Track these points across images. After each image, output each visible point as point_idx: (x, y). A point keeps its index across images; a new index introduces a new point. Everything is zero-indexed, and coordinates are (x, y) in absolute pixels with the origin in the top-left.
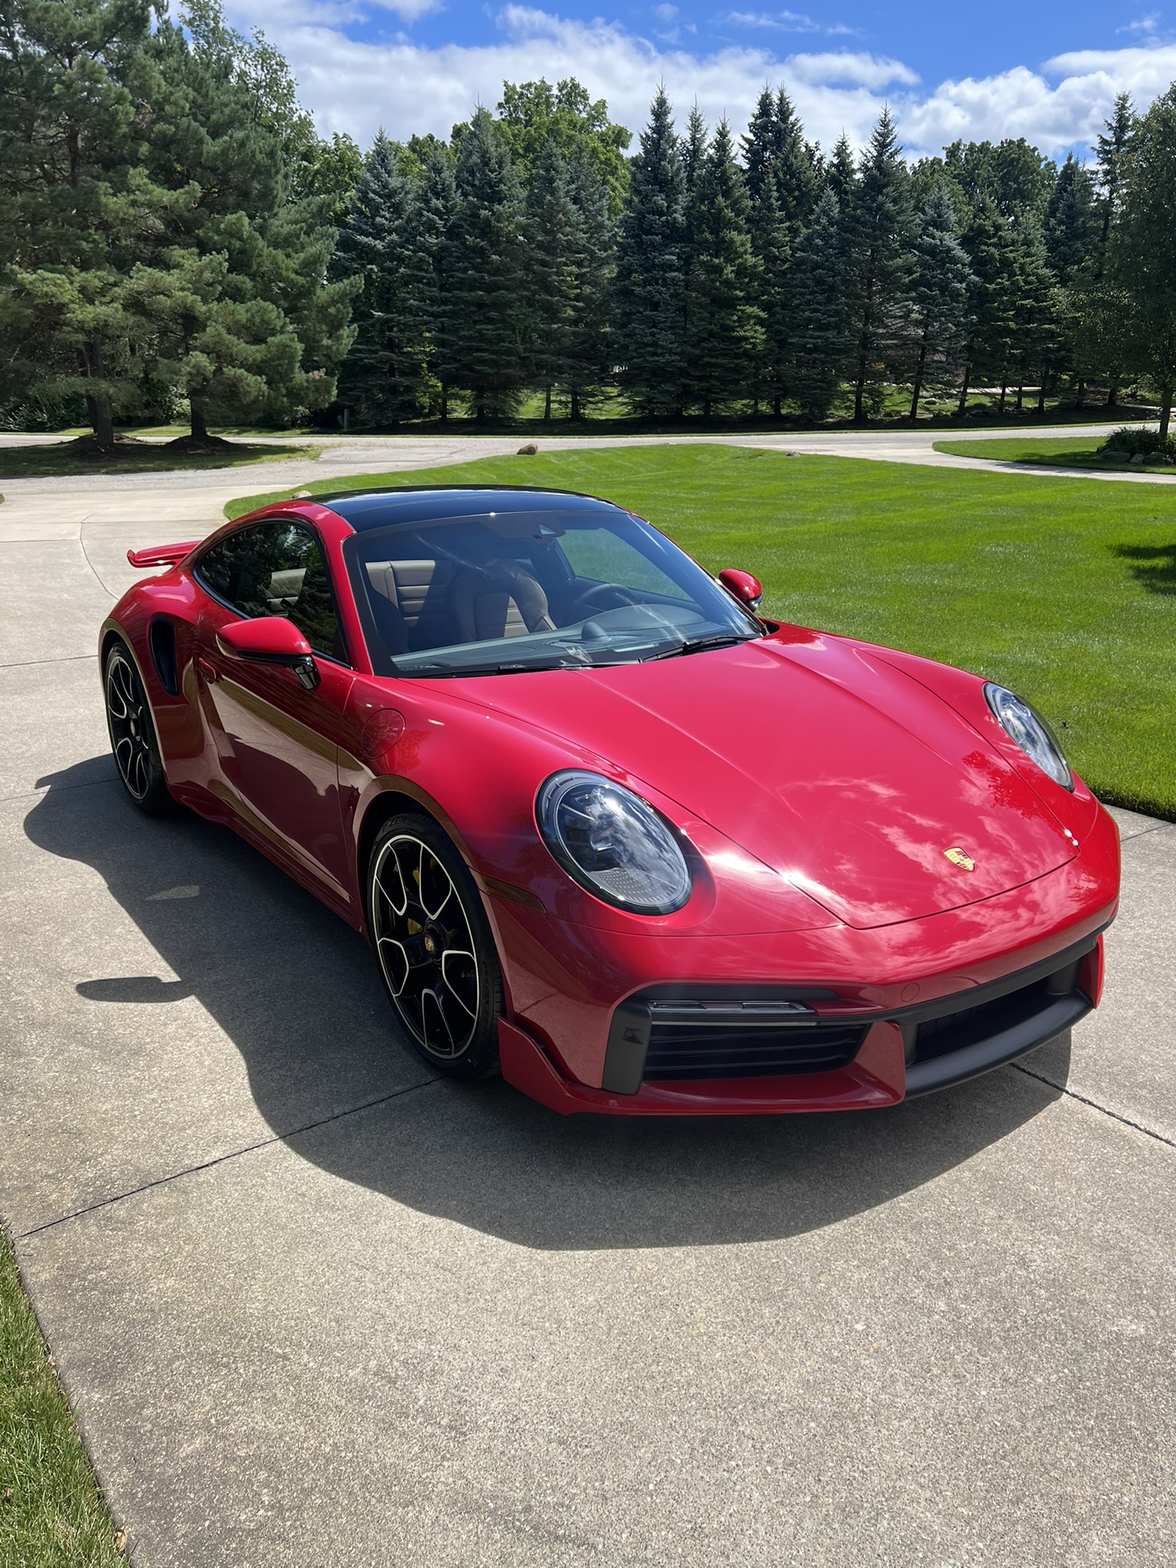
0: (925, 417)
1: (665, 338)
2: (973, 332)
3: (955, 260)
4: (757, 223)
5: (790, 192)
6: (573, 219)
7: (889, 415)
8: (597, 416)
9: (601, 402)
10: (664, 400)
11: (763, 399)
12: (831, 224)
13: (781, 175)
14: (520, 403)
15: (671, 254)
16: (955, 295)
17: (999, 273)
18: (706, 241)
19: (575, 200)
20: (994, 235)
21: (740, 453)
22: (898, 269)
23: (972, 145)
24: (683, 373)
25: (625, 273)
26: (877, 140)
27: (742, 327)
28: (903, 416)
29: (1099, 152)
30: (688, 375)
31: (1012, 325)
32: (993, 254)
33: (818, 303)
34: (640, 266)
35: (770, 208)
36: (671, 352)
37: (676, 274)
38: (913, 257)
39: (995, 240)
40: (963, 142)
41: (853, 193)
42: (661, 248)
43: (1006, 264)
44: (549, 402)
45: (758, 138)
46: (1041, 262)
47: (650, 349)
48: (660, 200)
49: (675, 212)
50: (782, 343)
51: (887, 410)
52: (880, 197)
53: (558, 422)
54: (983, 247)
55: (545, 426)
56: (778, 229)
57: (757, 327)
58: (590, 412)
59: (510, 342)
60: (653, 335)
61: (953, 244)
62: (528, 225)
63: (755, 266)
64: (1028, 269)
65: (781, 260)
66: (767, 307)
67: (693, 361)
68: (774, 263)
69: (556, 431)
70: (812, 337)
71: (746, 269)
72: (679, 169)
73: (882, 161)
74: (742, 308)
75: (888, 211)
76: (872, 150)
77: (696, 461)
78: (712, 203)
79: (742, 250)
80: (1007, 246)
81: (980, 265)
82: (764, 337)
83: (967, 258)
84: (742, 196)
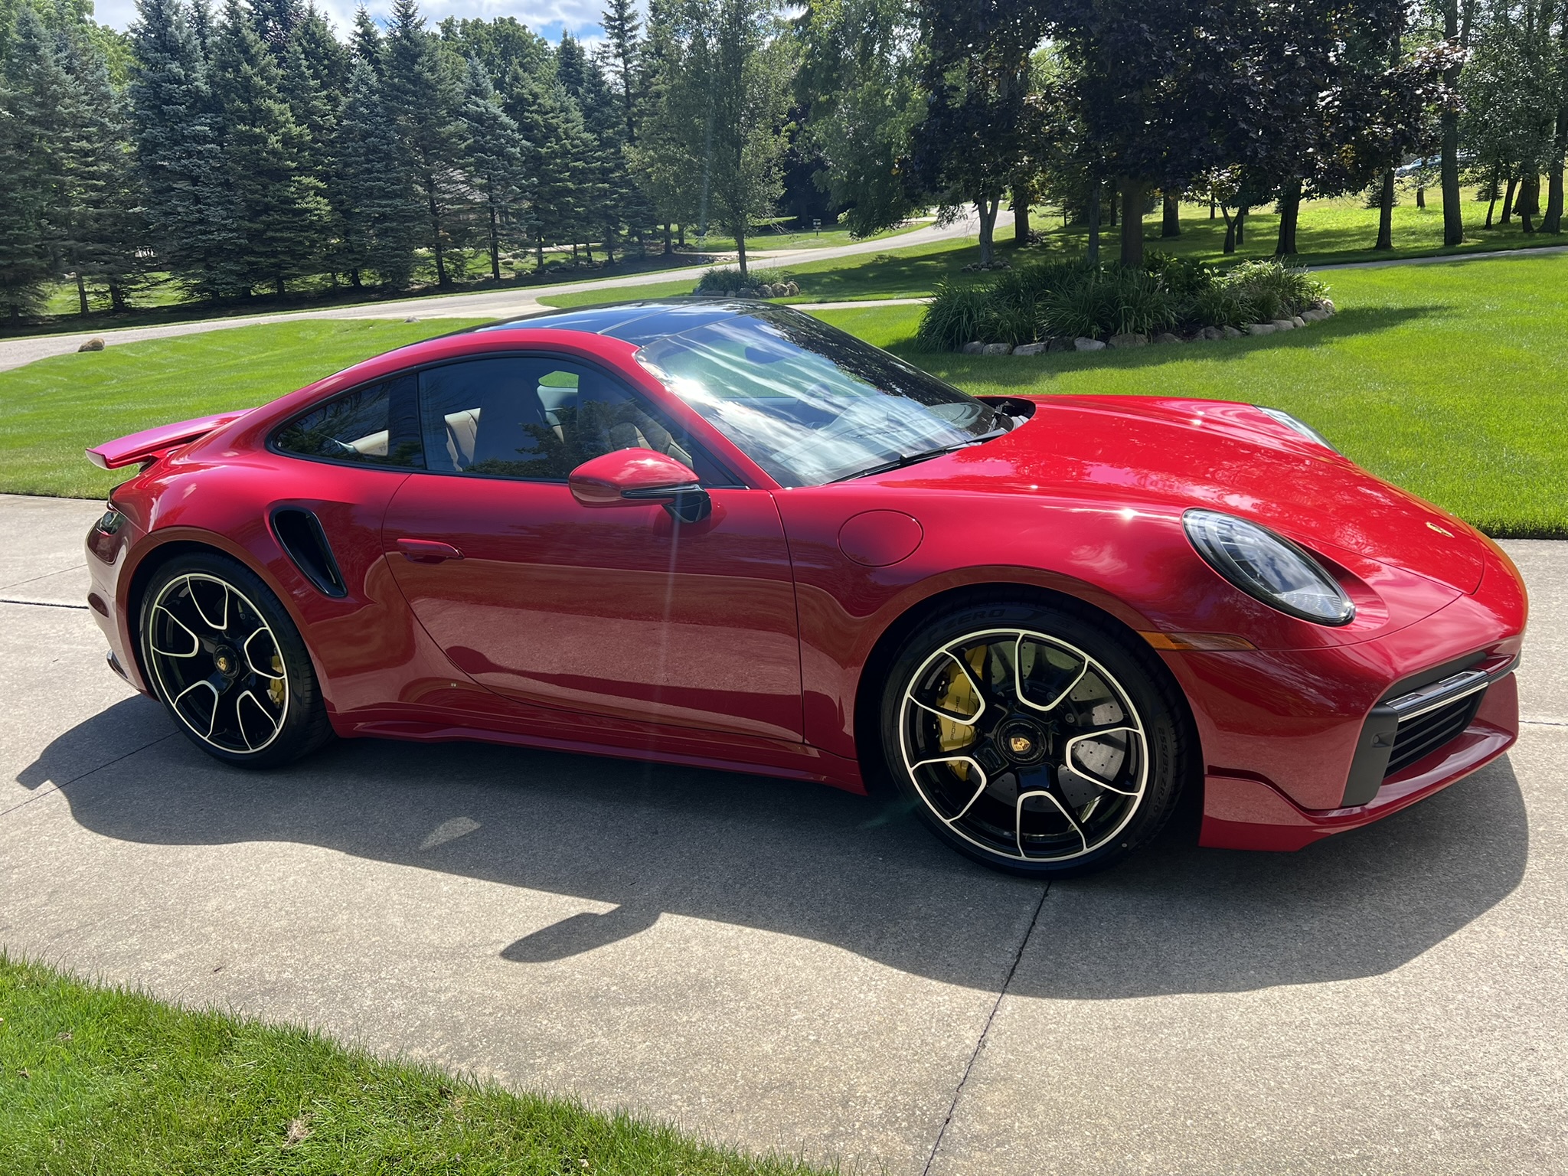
0: (508, 277)
1: (216, 214)
2: (537, 195)
3: (504, 127)
4: (290, 90)
5: (320, 61)
6: (71, 90)
7: (472, 277)
8: (144, 304)
9: (148, 288)
10: (229, 280)
11: (339, 271)
12: (372, 92)
13: (305, 44)
14: (43, 297)
15: (201, 124)
16: (511, 158)
17: (546, 138)
18: (239, 110)
19: (69, 70)
20: (534, 103)
21: (347, 326)
22: (452, 135)
23: (465, 22)
24: (243, 251)
25: (148, 147)
26: (399, 11)
27: (303, 198)
28: (487, 278)
29: (606, 27)
30: (253, 253)
31: (570, 185)
32: (537, 120)
33: (378, 172)
34: (167, 138)
35: (302, 75)
36: (225, 228)
37: (212, 146)
38: (463, 124)
39: (535, 107)
40: (456, 18)
41: (386, 63)
42: (190, 117)
43: (552, 130)
44: (83, 294)
45: (256, 8)
46: (581, 127)
47: (198, 227)
48: (175, 67)
49: (196, 80)
50: (347, 214)
51: (470, 272)
52: (416, 66)
53: (99, 314)
54: (526, 114)
55: (81, 320)
56: (317, 97)
57: (318, 198)
58: (136, 300)
59: (20, 229)
60: (200, 211)
61: (498, 111)
62: (16, 98)
63: (301, 136)
64: (572, 133)
65: (327, 129)
66: (324, 177)
67: (253, 236)
68: (320, 132)
69: (101, 325)
70: (380, 206)
71: (292, 138)
72: (189, 36)
73: (409, 32)
74: (297, 178)
75: (427, 80)
76: (396, 20)
77: (300, 339)
78: (237, 71)
79: (282, 119)
80: (547, 113)
81: (527, 129)
82: (329, 208)
83: (515, 125)
84: (269, 64)
